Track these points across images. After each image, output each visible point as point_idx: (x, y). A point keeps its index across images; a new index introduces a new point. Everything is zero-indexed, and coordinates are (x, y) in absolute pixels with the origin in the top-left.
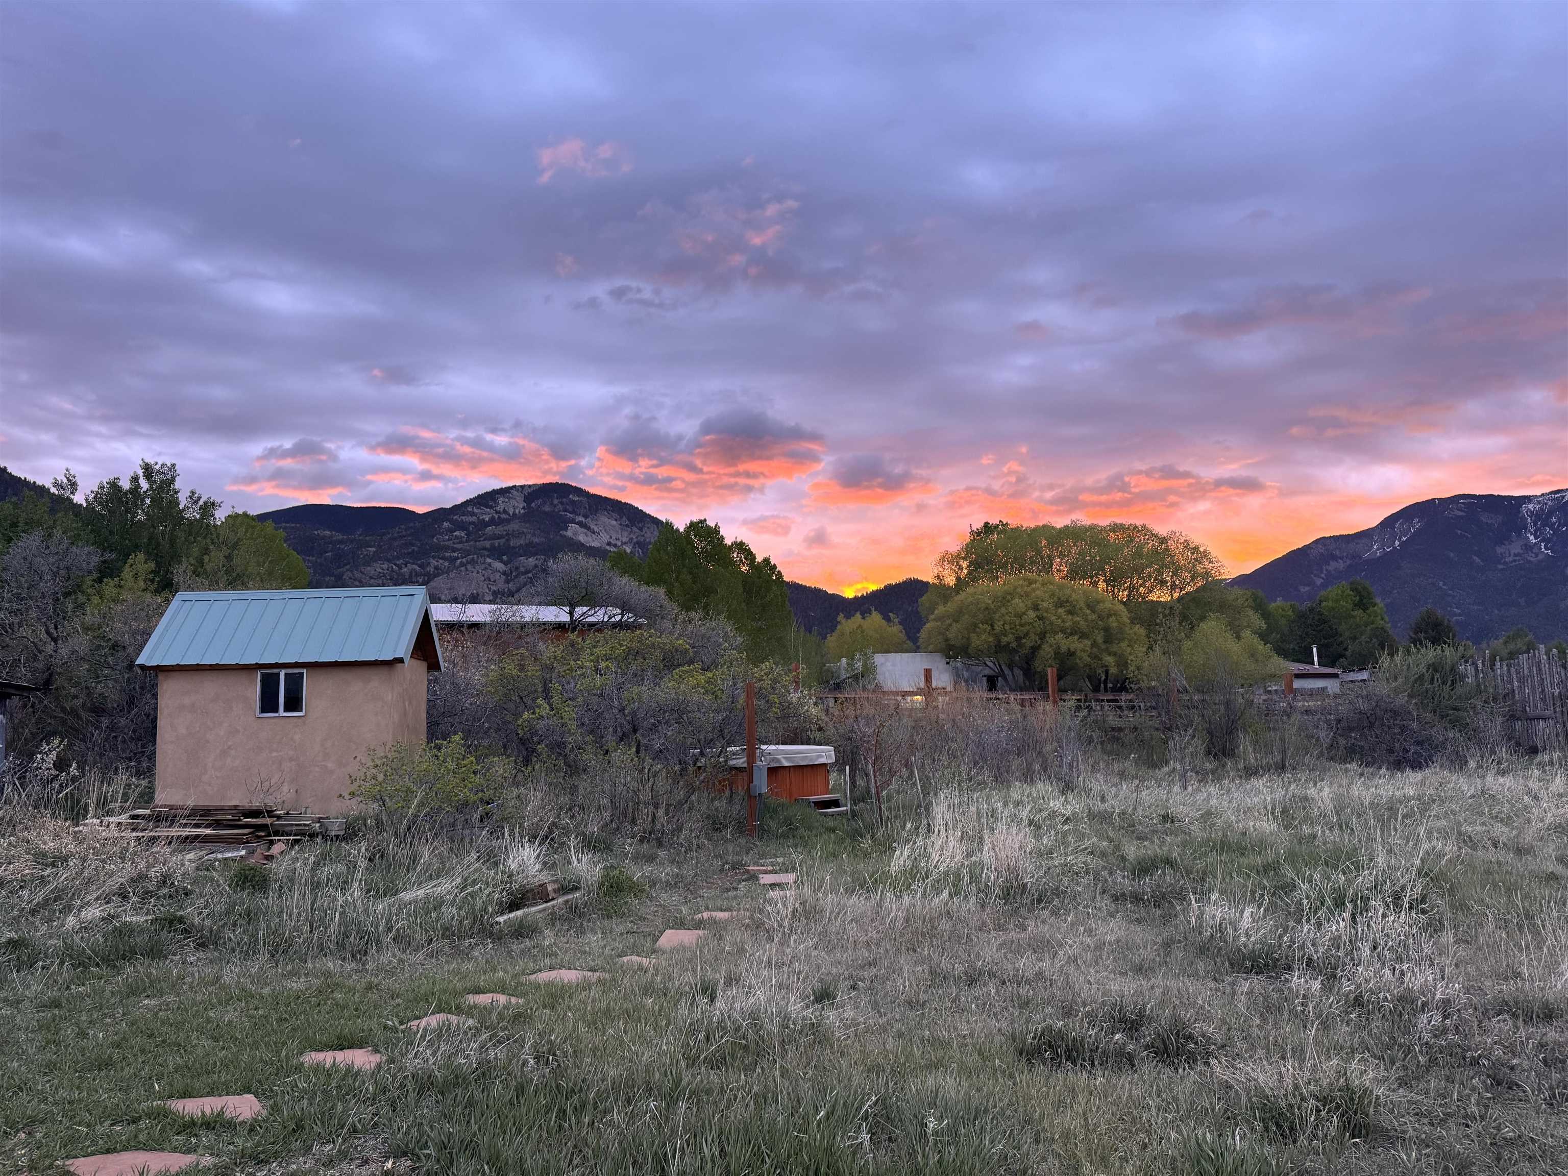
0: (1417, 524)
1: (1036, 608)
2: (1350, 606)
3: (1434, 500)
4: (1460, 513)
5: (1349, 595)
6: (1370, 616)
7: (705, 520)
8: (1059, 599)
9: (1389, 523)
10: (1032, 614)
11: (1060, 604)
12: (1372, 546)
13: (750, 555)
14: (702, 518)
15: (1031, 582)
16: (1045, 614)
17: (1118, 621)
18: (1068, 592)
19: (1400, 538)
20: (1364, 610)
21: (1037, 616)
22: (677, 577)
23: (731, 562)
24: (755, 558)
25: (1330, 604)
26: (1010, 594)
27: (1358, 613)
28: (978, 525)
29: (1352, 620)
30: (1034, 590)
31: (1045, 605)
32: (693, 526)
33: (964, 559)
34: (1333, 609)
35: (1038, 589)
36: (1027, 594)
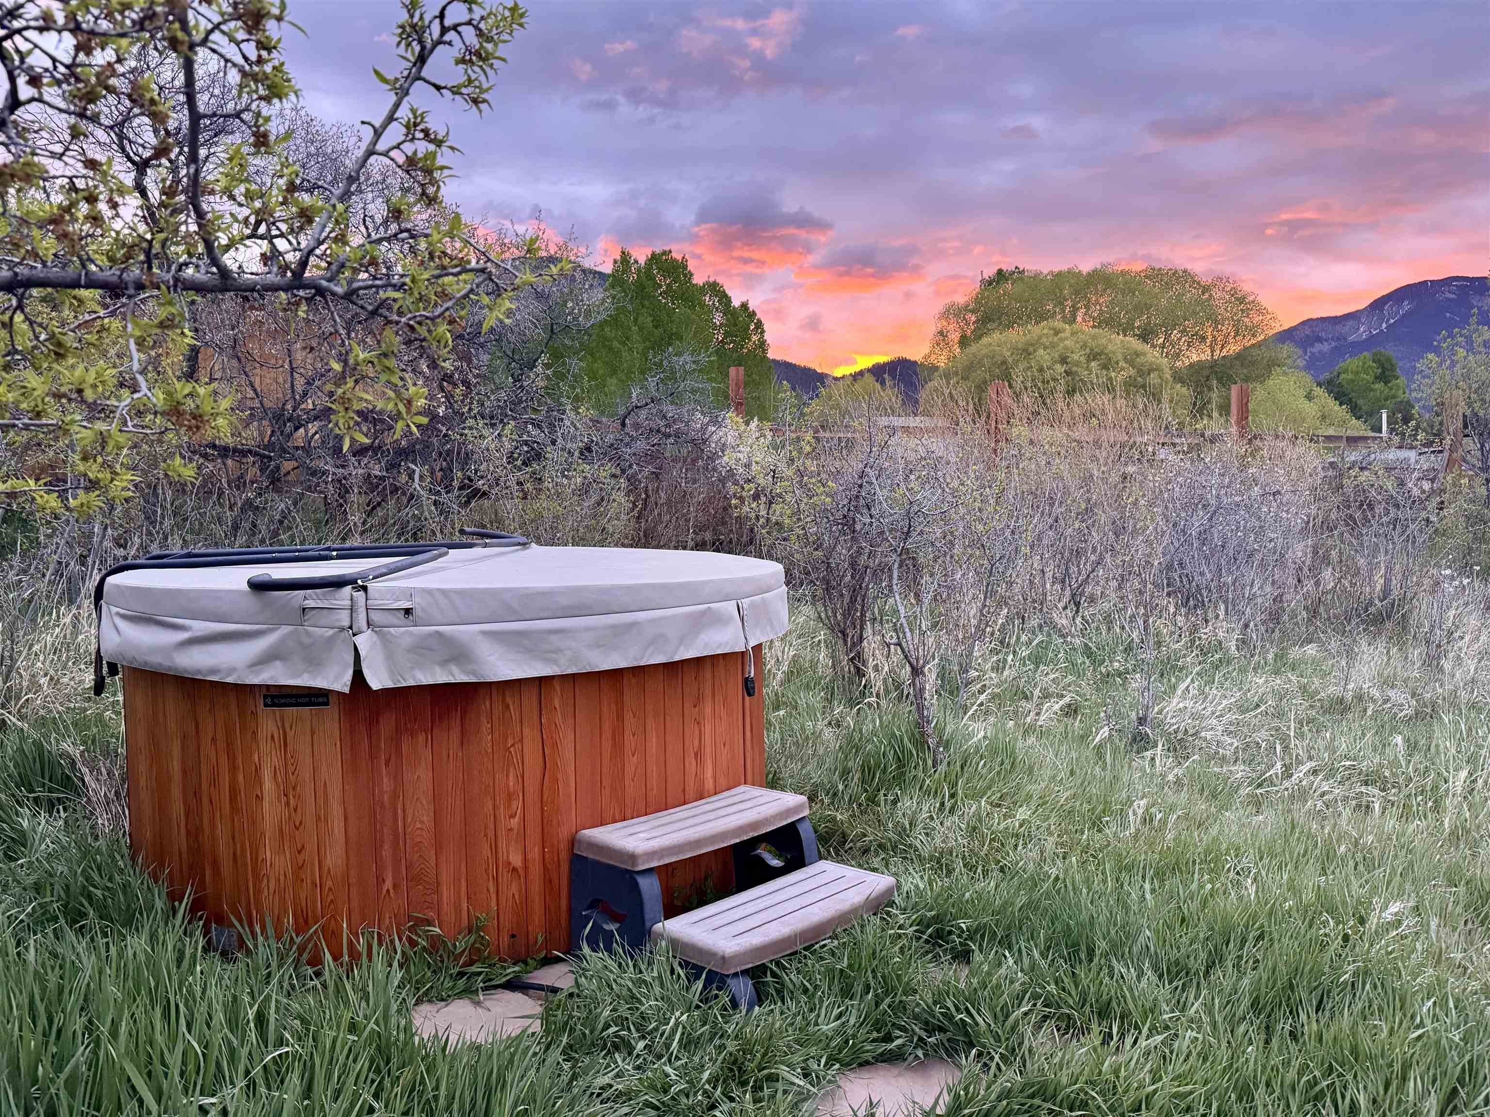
0: (1406, 306)
1: (1063, 360)
2: (1370, 378)
3: (1426, 282)
4: (1453, 296)
5: (1370, 367)
6: (1391, 389)
7: (670, 252)
8: (1091, 350)
9: (1378, 305)
10: (1060, 368)
11: (1093, 356)
12: (1358, 329)
13: (725, 299)
14: (667, 249)
15: (1057, 332)
16: (1074, 369)
17: (1161, 378)
18: (1104, 341)
19: (1388, 320)
20: (1386, 383)
21: (1066, 371)
22: (636, 320)
23: (702, 305)
24: (730, 301)
25: (1350, 376)
26: (1032, 345)
27: (1379, 386)
28: (990, 272)
29: (1372, 394)
30: (1062, 340)
31: (1076, 357)
32: (654, 258)
33: (973, 312)
34: (1353, 381)
35: (1066, 339)
36: (1053, 346)
